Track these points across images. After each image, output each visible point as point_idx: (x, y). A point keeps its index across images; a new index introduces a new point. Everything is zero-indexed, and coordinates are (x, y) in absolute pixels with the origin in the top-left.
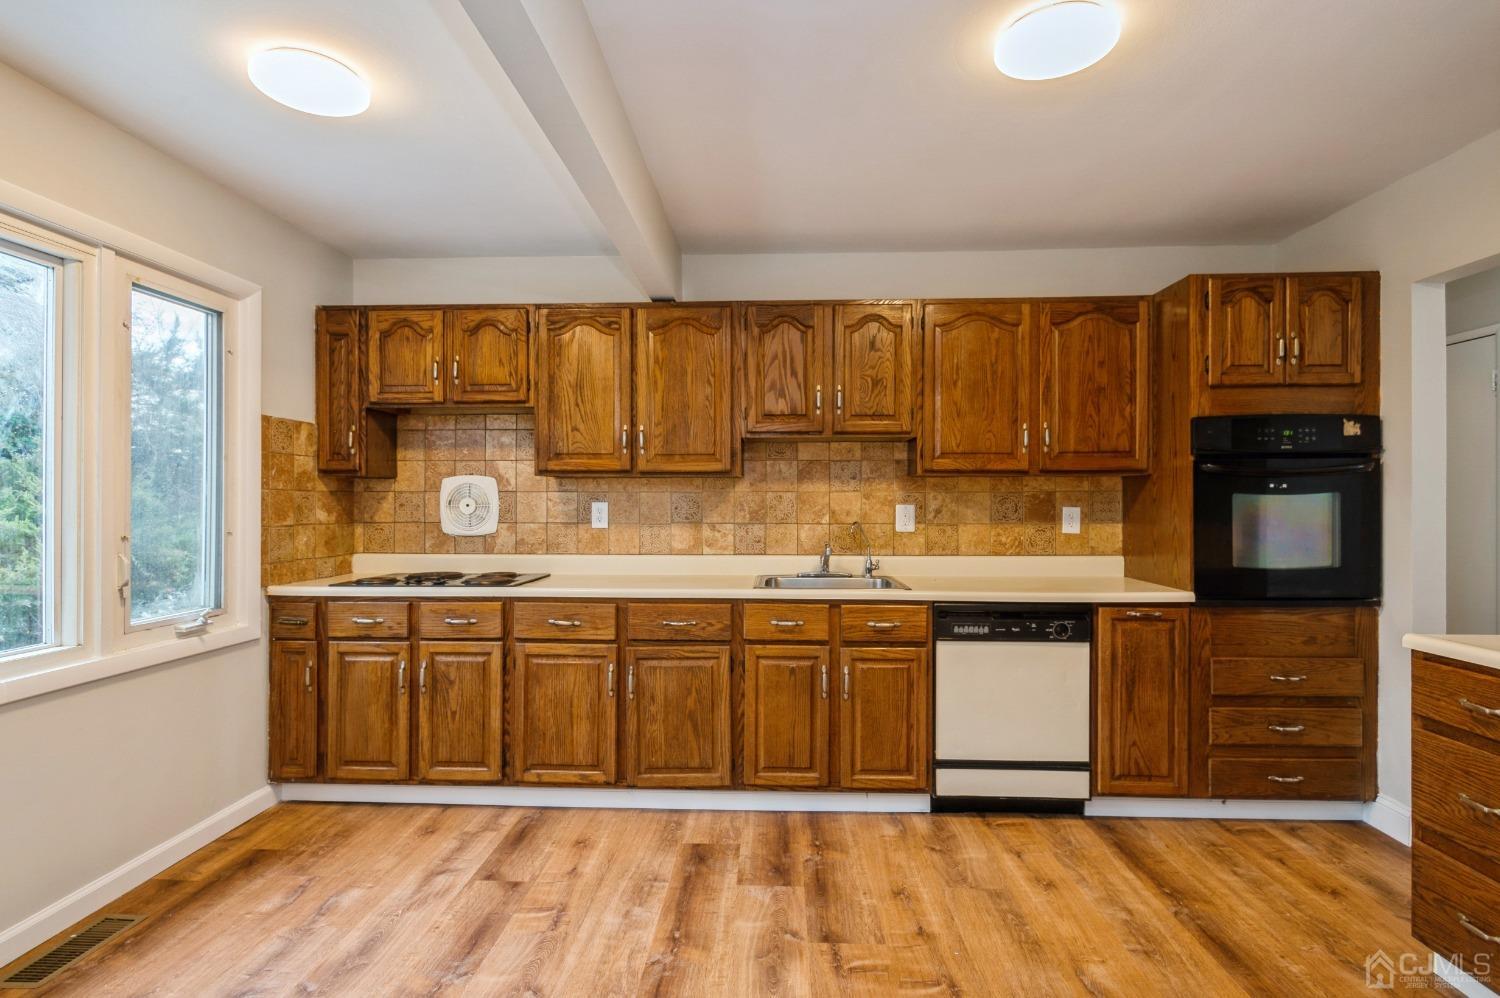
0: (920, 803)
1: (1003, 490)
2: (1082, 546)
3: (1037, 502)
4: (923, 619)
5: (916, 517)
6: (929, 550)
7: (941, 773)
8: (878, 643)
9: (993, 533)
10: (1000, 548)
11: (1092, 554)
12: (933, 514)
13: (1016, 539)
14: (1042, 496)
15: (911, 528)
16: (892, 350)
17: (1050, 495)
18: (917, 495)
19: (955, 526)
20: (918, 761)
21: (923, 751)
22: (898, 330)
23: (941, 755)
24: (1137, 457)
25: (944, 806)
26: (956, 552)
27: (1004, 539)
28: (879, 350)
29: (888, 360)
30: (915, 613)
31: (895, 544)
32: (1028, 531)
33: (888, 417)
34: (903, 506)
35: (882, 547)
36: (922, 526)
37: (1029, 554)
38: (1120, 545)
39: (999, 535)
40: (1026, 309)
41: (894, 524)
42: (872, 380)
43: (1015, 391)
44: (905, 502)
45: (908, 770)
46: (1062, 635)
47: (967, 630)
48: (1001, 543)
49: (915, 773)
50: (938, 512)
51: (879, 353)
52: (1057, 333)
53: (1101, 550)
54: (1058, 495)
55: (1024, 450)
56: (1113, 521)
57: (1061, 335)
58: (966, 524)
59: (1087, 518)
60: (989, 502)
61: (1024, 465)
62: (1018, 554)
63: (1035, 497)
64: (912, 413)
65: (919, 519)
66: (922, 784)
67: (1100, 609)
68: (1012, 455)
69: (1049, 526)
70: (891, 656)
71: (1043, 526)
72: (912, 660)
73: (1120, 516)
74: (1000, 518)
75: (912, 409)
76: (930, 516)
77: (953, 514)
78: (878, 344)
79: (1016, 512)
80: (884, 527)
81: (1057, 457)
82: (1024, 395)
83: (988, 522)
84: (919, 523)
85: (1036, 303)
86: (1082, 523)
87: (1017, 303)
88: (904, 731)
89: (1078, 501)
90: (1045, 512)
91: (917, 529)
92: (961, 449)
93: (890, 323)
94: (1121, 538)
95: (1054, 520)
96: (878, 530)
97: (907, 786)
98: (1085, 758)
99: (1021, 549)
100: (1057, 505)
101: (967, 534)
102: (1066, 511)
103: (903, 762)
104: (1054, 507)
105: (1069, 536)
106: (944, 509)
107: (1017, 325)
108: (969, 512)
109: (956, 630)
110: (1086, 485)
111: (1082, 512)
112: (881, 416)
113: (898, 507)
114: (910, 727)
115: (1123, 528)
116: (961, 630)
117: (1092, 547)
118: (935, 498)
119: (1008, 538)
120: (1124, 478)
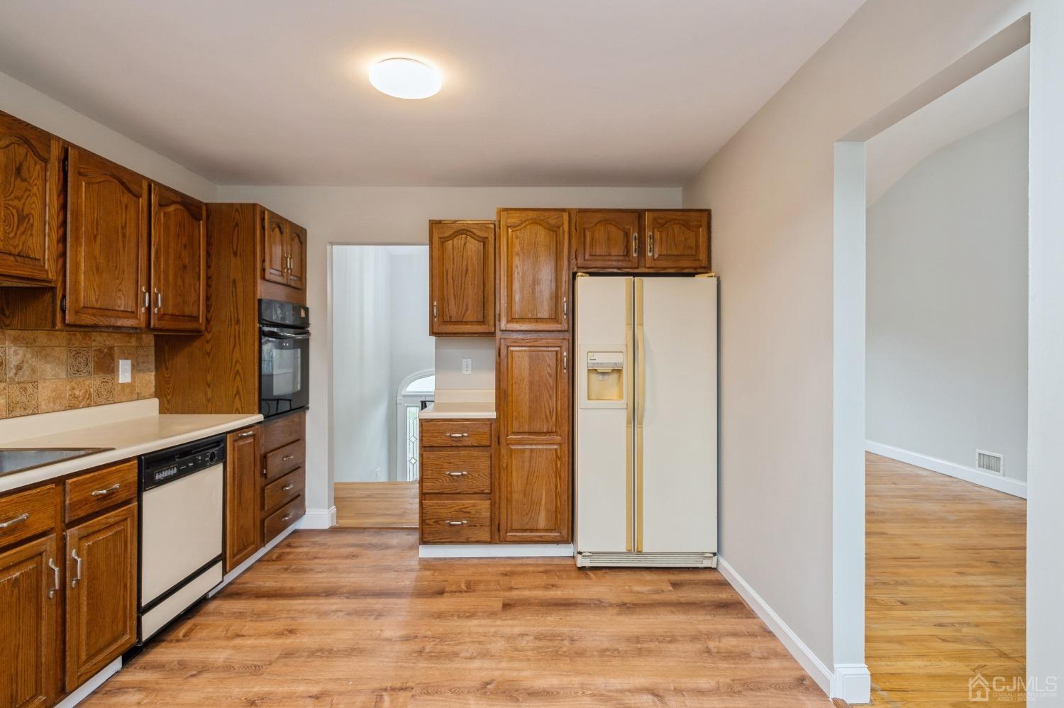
1: (77, 345)
2: (132, 393)
3: (102, 356)
6: (10, 412)
9: (68, 388)
10: (75, 402)
11: (138, 399)
12: (15, 371)
13: (87, 392)
14: (105, 351)
17: (111, 348)
19: (35, 383)
22: (46, 165)
24: (201, 321)
26: (37, 410)
27: (77, 393)
32: (95, 383)
37: (97, 405)
38: (153, 390)
39: (74, 389)
40: (145, 187)
46: (212, 463)
48: (75, 397)
50: (20, 368)
53: (142, 395)
54: (116, 349)
55: (143, 310)
56: (149, 370)
58: (44, 380)
59: (135, 369)
60: (65, 357)
61: (143, 323)
62: (89, 406)
63: (100, 351)
68: (134, 314)
69: (110, 378)
71: (105, 378)
73: (153, 367)
74: (74, 372)
76: (13, 373)
77: (33, 370)
79: (86, 365)
81: (161, 318)
83: (64, 376)
85: (149, 182)
86: (132, 374)
89: (129, 354)
90: (106, 365)
93: (37, 153)
94: (154, 384)
95: (114, 372)
99: (91, 401)
100: (116, 358)
101: (46, 390)
102: (121, 363)
104: (113, 360)
105: (123, 385)
106: (25, 365)
107: (139, 197)
108: (48, 367)
110: (134, 342)
111: (132, 364)
115: (155, 376)
117: (138, 393)
119: (80, 391)
120: (155, 335)
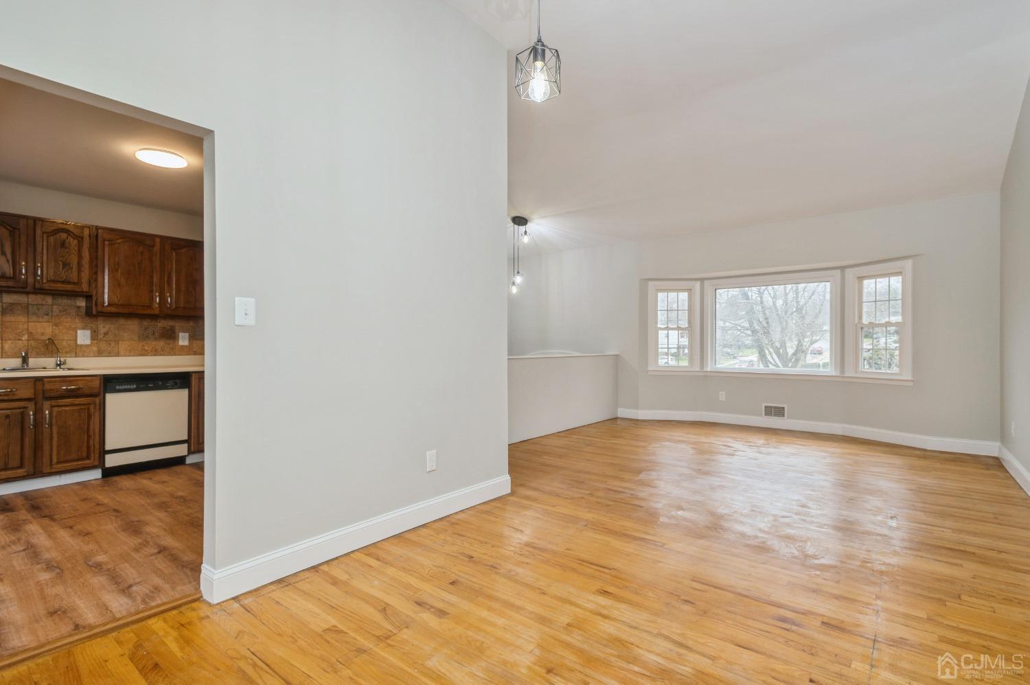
0: (96, 474)
1: (146, 324)
2: (189, 351)
3: (166, 331)
4: (96, 383)
5: (91, 337)
6: (100, 353)
7: (108, 457)
8: (69, 397)
9: (140, 345)
10: (144, 352)
11: (195, 354)
12: (103, 335)
13: (153, 347)
14: (168, 328)
15: (88, 342)
16: (76, 248)
17: (173, 327)
18: (92, 325)
19: (117, 342)
20: (94, 452)
21: (97, 447)
22: (80, 239)
23: (108, 448)
25: (109, 473)
26: (118, 355)
27: (146, 348)
28: (67, 248)
29: (74, 254)
30: (92, 381)
31: (77, 351)
32: (161, 343)
33: (74, 283)
34: (82, 331)
35: (67, 353)
36: (95, 342)
37: (161, 355)
39: (143, 346)
40: (158, 240)
41: (76, 340)
42: (63, 263)
43: (152, 277)
44: (83, 328)
45: (88, 457)
46: (174, 387)
47: (124, 387)
48: (144, 350)
49: (92, 459)
50: (106, 334)
51: (68, 250)
52: (174, 253)
53: (198, 352)
54: (177, 327)
55: (157, 305)
57: (176, 254)
58: (123, 341)
59: (192, 338)
60: (138, 330)
61: (157, 312)
62: (154, 355)
63: (164, 328)
64: (90, 283)
65: (93, 338)
66: (96, 463)
67: (193, 374)
68: (150, 307)
69: (172, 342)
70: (77, 403)
71: (168, 342)
72: (91, 404)
74: (144, 337)
75: (90, 281)
76: (101, 336)
77: (115, 335)
78: (67, 245)
79: (153, 335)
80: (69, 342)
81: (174, 310)
82: (156, 280)
83: (137, 339)
84: (93, 340)
85: (163, 238)
86: (189, 339)
87: (153, 237)
88: (86, 439)
89: (187, 330)
90: (171, 335)
91: (92, 343)
92: (120, 303)
93: (74, 234)
95: (175, 339)
96: (65, 343)
97: (87, 466)
98: (186, 437)
99: (156, 353)
100: (176, 332)
101: (123, 346)
102: (181, 335)
103: (84, 454)
104: (174, 332)
105: (182, 346)
106: (110, 333)
107: (153, 246)
108: (126, 334)
109: (117, 387)
110: (191, 323)
111: (189, 335)
112: (69, 283)
113: (79, 332)
114: (89, 437)
116: (121, 388)
117: (194, 351)
118: (104, 327)
119: (148, 347)
